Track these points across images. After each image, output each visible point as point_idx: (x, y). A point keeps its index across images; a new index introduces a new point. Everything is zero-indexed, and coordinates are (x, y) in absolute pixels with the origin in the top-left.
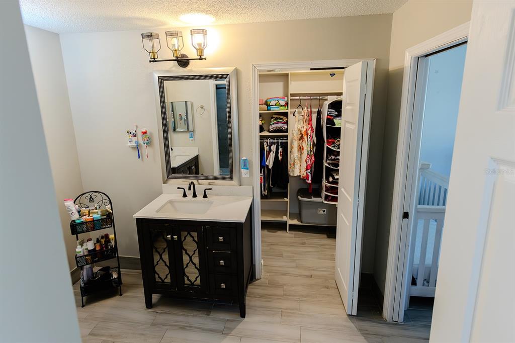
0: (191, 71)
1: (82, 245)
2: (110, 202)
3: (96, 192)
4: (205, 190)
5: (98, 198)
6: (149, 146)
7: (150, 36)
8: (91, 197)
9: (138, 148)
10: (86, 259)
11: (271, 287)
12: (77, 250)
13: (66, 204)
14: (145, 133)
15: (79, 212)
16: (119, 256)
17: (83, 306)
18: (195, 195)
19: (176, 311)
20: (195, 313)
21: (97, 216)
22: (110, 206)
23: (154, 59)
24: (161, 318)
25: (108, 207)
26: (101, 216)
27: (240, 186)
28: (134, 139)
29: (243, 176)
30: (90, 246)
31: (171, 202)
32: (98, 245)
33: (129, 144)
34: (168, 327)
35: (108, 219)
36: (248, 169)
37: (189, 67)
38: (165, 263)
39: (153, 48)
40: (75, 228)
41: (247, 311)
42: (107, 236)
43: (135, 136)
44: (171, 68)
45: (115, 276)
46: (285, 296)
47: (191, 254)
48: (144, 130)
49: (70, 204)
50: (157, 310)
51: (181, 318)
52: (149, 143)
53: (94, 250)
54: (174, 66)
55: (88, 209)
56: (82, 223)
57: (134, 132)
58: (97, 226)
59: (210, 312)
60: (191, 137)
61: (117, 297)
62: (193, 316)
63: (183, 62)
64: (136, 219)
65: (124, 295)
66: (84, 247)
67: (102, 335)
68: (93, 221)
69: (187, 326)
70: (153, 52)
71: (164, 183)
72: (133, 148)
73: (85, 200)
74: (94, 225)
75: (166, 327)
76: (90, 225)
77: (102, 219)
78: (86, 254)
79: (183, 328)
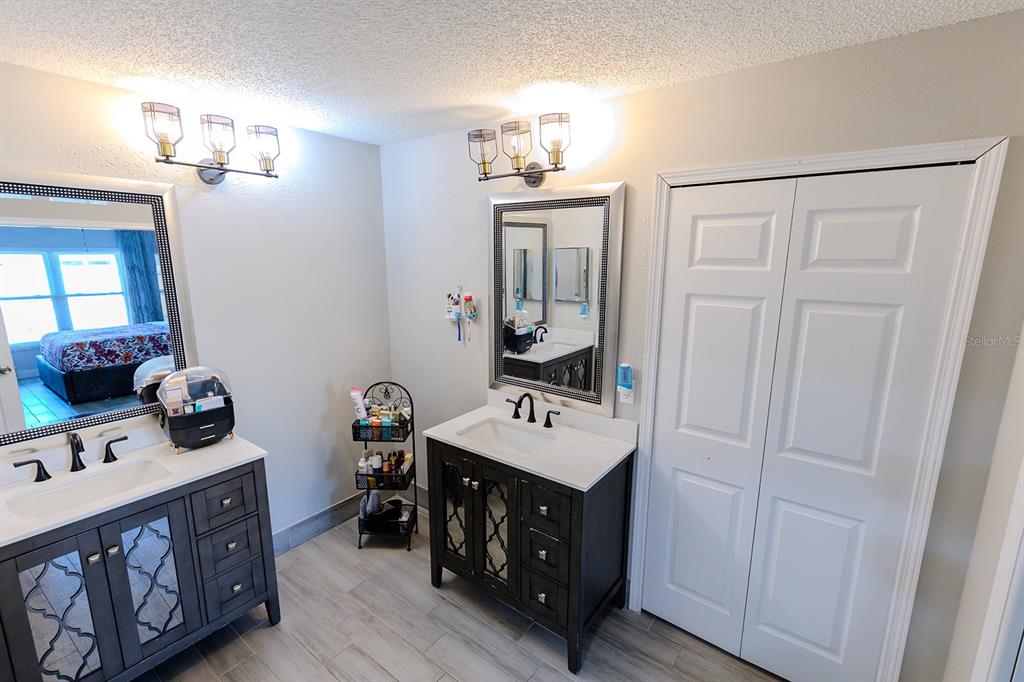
0: (548, 192)
1: (367, 459)
2: (411, 403)
3: (394, 384)
4: (549, 412)
5: (396, 393)
6: (474, 321)
7: (479, 136)
8: (387, 391)
9: (459, 322)
10: (368, 481)
11: (654, 638)
12: (360, 464)
13: (352, 394)
14: (469, 299)
15: (367, 409)
16: (417, 484)
17: (360, 547)
18: (532, 419)
19: (471, 609)
20: (498, 627)
21: (387, 421)
22: (409, 409)
23: (486, 174)
24: (446, 611)
25: (406, 412)
26: (392, 421)
27: (614, 417)
28: (456, 309)
29: (622, 399)
30: (376, 462)
31: (492, 422)
32: (386, 464)
33: (448, 316)
34: (448, 631)
35: (403, 428)
36: (630, 387)
37: (544, 186)
38: (461, 523)
39: (483, 155)
40: (358, 431)
41: (586, 664)
42: (401, 454)
43: (457, 303)
44: (516, 188)
45: (404, 518)
46: (674, 669)
47: (498, 521)
48: (467, 294)
49: (357, 395)
50: (447, 594)
51: (471, 624)
52: (475, 315)
53: (381, 469)
54: (521, 185)
55: (380, 407)
56: (367, 427)
57: (456, 297)
58: (385, 436)
59: (521, 635)
60: (583, 312)
61: (404, 551)
62: (492, 630)
63: (534, 177)
64: (428, 438)
65: (414, 551)
66: (369, 463)
67: (364, 601)
68: (380, 427)
69: (475, 642)
70: (484, 163)
71: (490, 387)
72: (454, 322)
73: (378, 392)
74: (382, 434)
75: (446, 630)
76: (376, 432)
77: (393, 427)
78: (371, 473)
79: (468, 642)
